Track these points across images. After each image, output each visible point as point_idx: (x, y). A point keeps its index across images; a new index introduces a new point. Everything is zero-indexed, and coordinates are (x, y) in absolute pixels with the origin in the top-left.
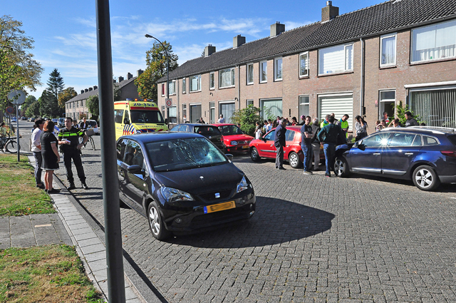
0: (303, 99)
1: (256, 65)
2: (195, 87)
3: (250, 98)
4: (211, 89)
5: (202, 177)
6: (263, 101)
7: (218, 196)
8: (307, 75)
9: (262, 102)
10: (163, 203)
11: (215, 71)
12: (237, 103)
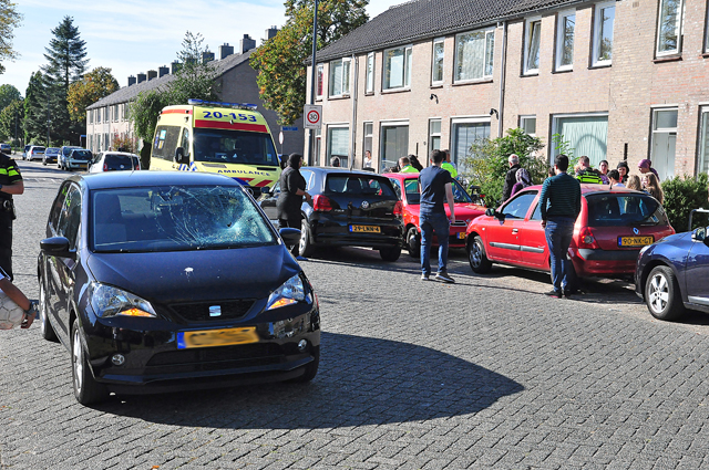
0: (665, 118)
1: (547, 23)
2: (396, 79)
3: (527, 112)
4: (435, 84)
5: (189, 270)
6: (562, 120)
7: (215, 312)
8: (676, 51)
9: (557, 122)
10: (92, 321)
11: (447, 36)
12: (495, 123)
